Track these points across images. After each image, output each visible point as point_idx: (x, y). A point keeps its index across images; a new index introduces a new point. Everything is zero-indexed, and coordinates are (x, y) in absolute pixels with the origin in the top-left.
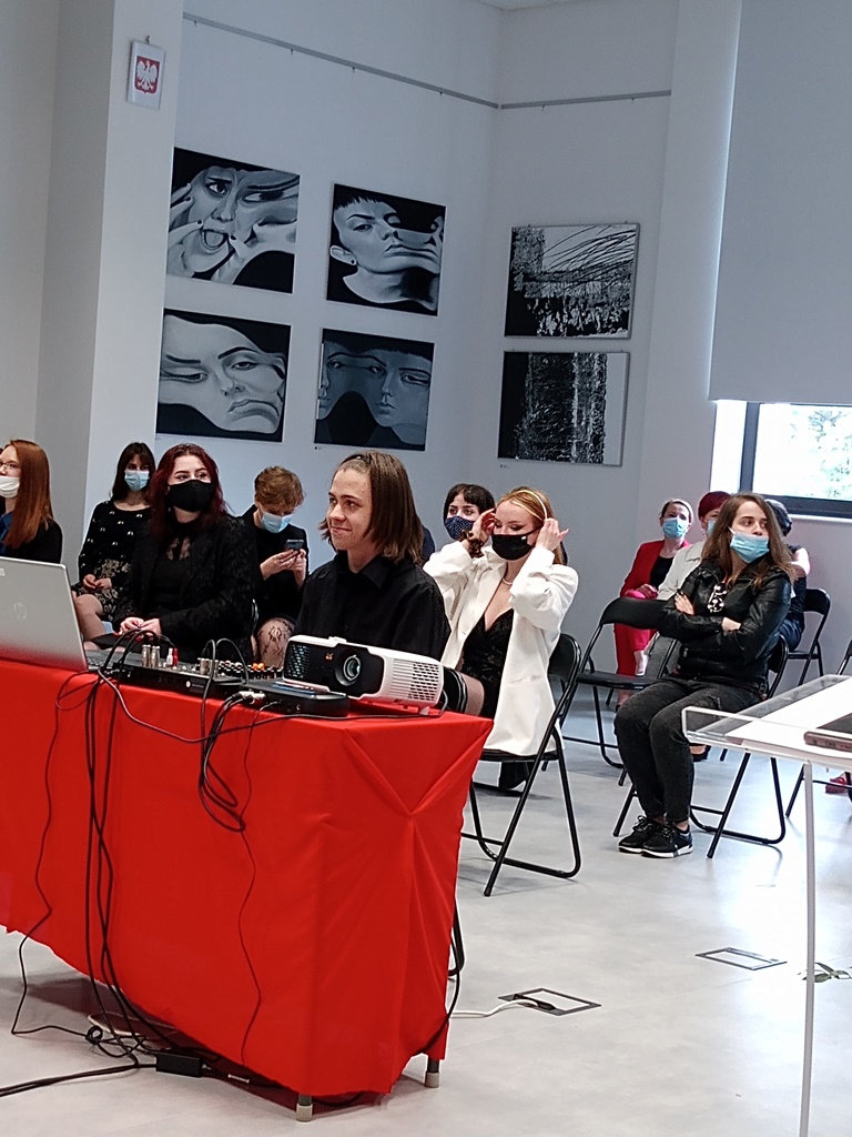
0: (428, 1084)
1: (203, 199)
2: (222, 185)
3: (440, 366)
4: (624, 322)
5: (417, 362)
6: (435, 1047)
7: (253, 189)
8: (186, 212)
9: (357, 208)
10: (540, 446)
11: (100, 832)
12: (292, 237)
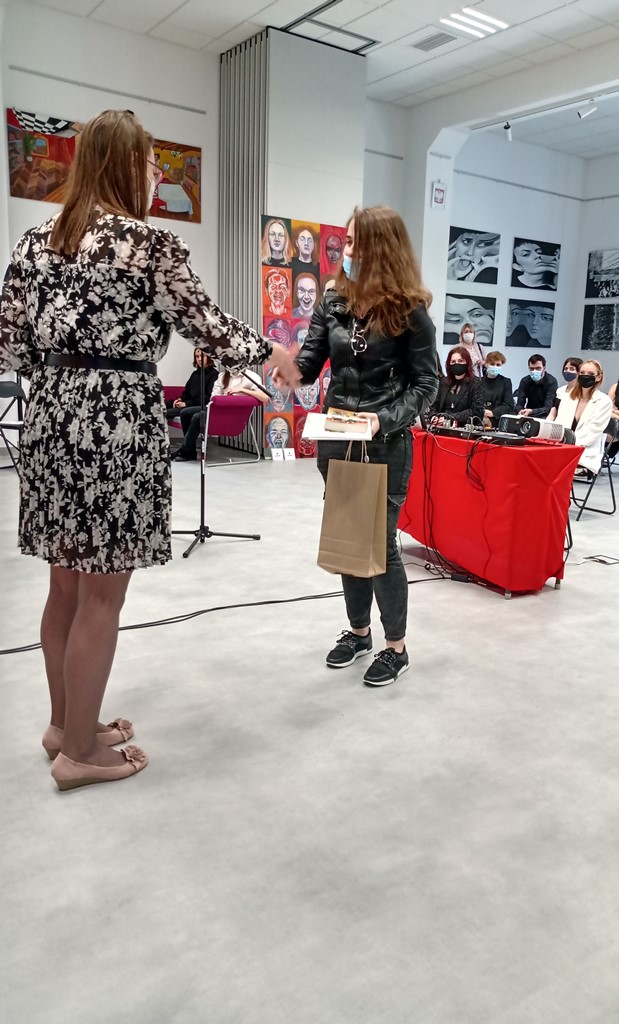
0: (556, 588)
1: (462, 247)
2: (469, 240)
3: (558, 312)
5: (548, 311)
7: (482, 241)
8: (455, 253)
9: (524, 247)
10: (599, 344)
11: (429, 491)
12: (497, 261)
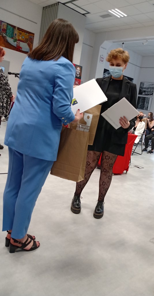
1: (107, 75)
2: (109, 73)
4: (152, 94)
6: (127, 170)
